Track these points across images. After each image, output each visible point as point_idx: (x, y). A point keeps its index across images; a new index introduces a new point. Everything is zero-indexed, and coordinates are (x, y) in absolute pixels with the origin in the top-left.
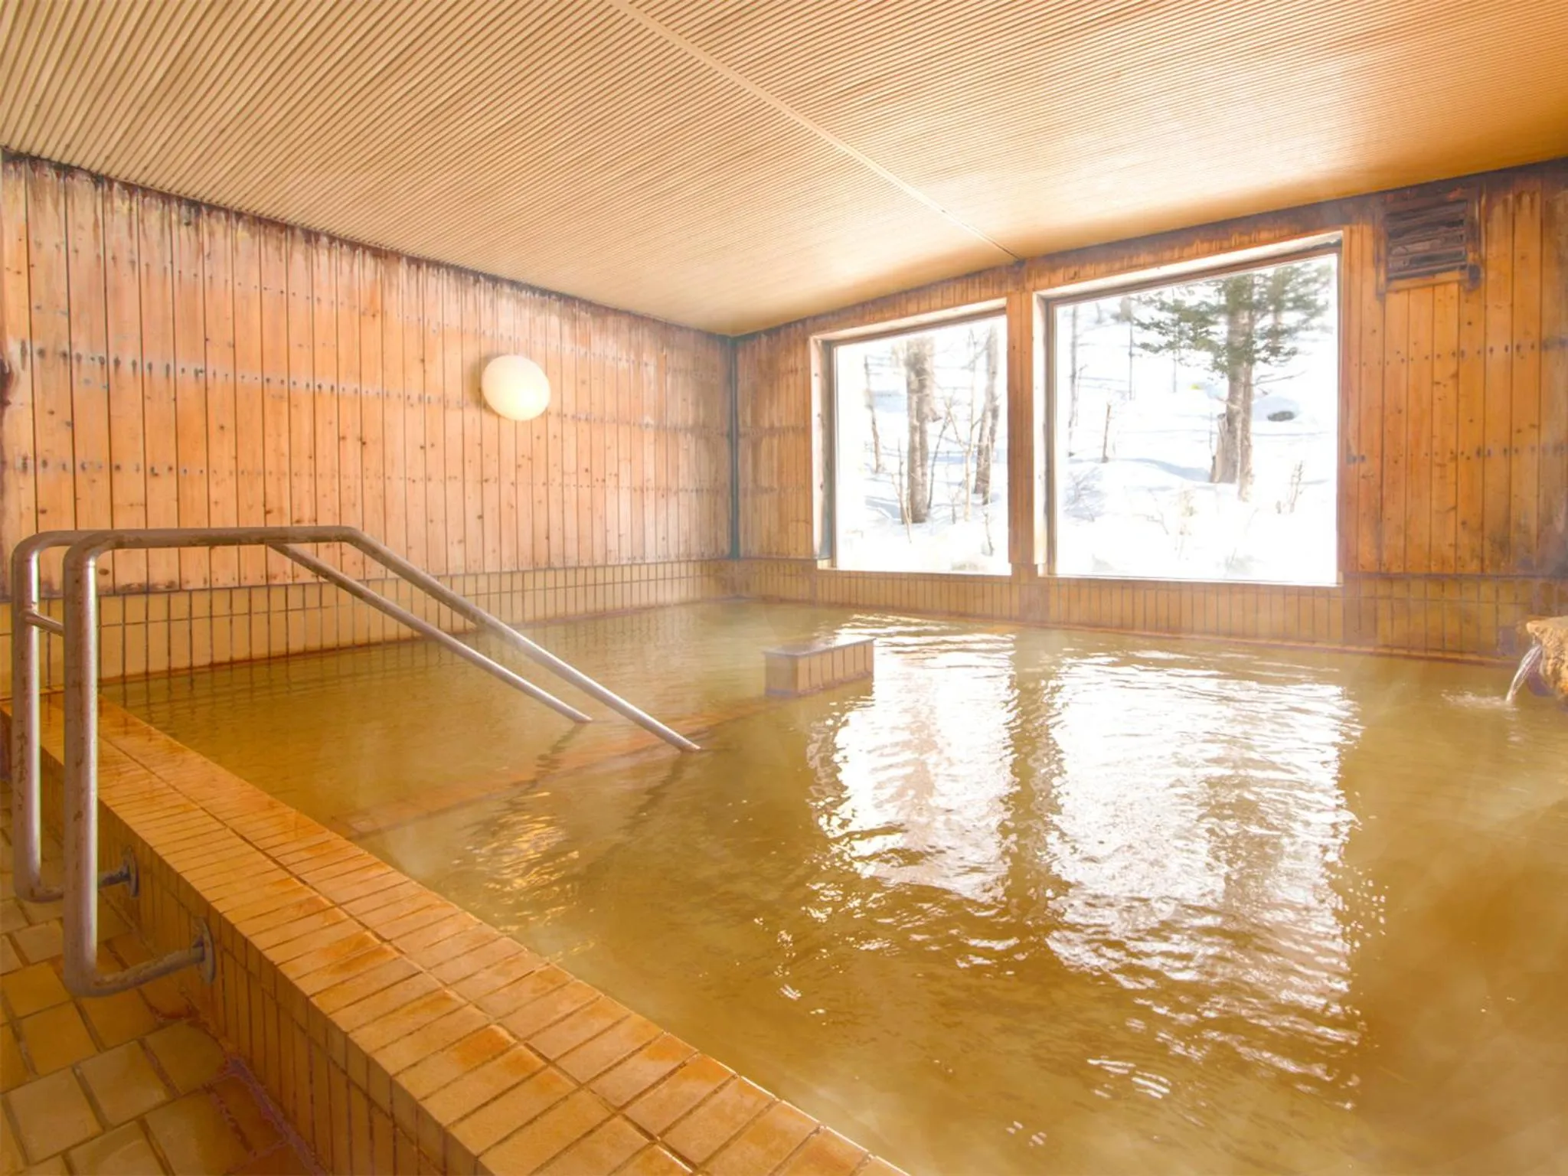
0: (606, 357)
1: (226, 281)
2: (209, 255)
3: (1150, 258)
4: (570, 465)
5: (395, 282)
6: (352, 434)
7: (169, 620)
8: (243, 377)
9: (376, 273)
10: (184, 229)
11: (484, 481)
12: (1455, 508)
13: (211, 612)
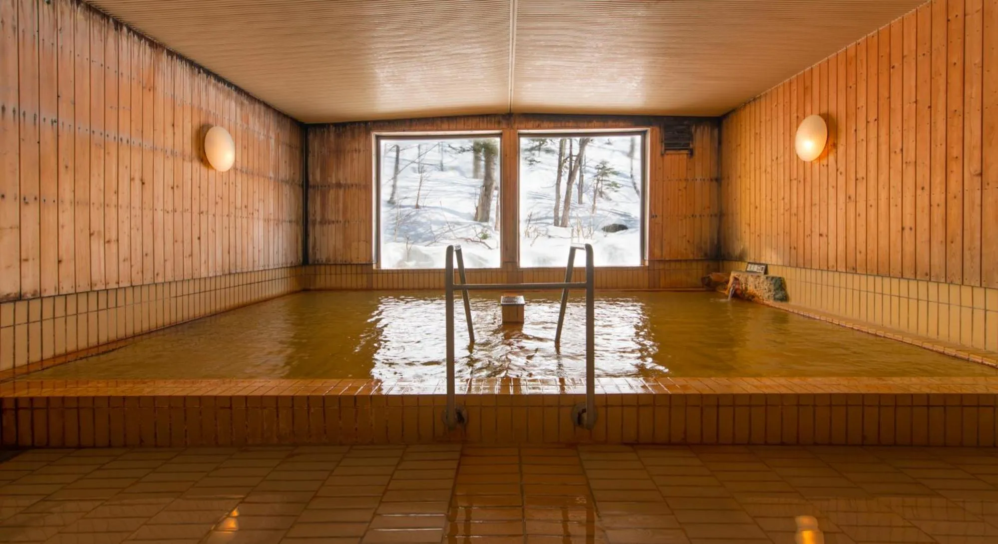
0: (254, 131)
1: (71, 52)
2: (60, 30)
3: (574, 125)
4: (239, 205)
5: (160, 66)
6: (137, 176)
7: (28, 322)
8: (79, 128)
9: (151, 58)
10: (46, 6)
11: (201, 213)
12: (686, 236)
13: (54, 315)
